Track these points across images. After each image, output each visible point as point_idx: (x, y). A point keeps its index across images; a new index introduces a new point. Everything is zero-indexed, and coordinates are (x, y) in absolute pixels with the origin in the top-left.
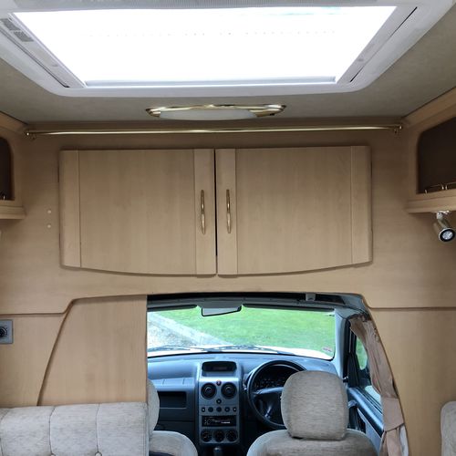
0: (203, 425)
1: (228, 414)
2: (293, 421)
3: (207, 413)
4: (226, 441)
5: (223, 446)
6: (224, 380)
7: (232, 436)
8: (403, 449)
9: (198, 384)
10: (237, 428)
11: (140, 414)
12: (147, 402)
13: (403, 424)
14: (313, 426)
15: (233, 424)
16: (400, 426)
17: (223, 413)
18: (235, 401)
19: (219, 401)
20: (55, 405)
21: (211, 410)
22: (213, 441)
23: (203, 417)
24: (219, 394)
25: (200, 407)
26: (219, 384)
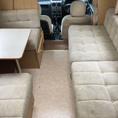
0: (53, 13)
1: (59, 10)
2: (72, 13)
3: (54, 10)
4: (58, 17)
5: (58, 18)
6: (58, 2)
7: (60, 15)
8: (97, 19)
9: (51, 3)
10: (61, 14)
11: (37, 12)
12: (38, 9)
13: (98, 14)
14: (77, 14)
15: (60, 13)
16: (97, 14)
18: (60, 7)
19: (57, 7)
20: (17, 10)
21: (55, 9)
22: (55, 17)
23: (53, 11)
24: (56, 5)
25: (52, 9)
26: (56, 3)
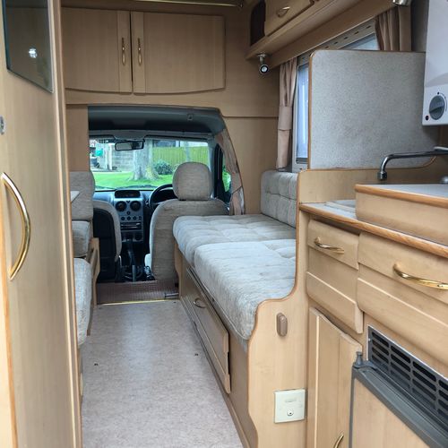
1: (136, 221)
4: (134, 240)
6: (132, 200)
7: (138, 236)
10: (142, 231)
13: (241, 187)
15: (139, 228)
17: (132, 220)
18: (140, 213)
19: (129, 213)
21: (123, 219)
22: (125, 241)
24: (128, 208)
26: (128, 202)
